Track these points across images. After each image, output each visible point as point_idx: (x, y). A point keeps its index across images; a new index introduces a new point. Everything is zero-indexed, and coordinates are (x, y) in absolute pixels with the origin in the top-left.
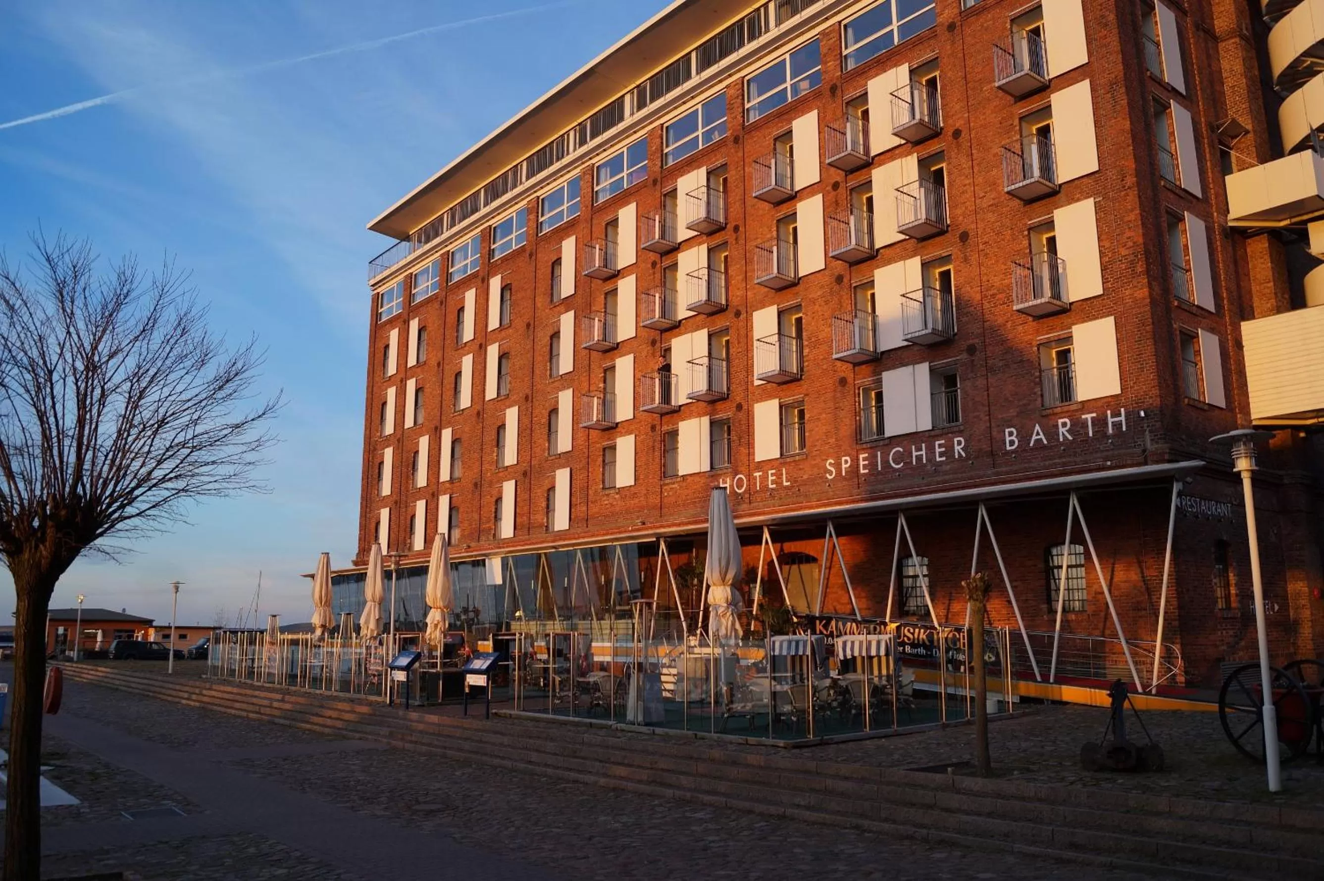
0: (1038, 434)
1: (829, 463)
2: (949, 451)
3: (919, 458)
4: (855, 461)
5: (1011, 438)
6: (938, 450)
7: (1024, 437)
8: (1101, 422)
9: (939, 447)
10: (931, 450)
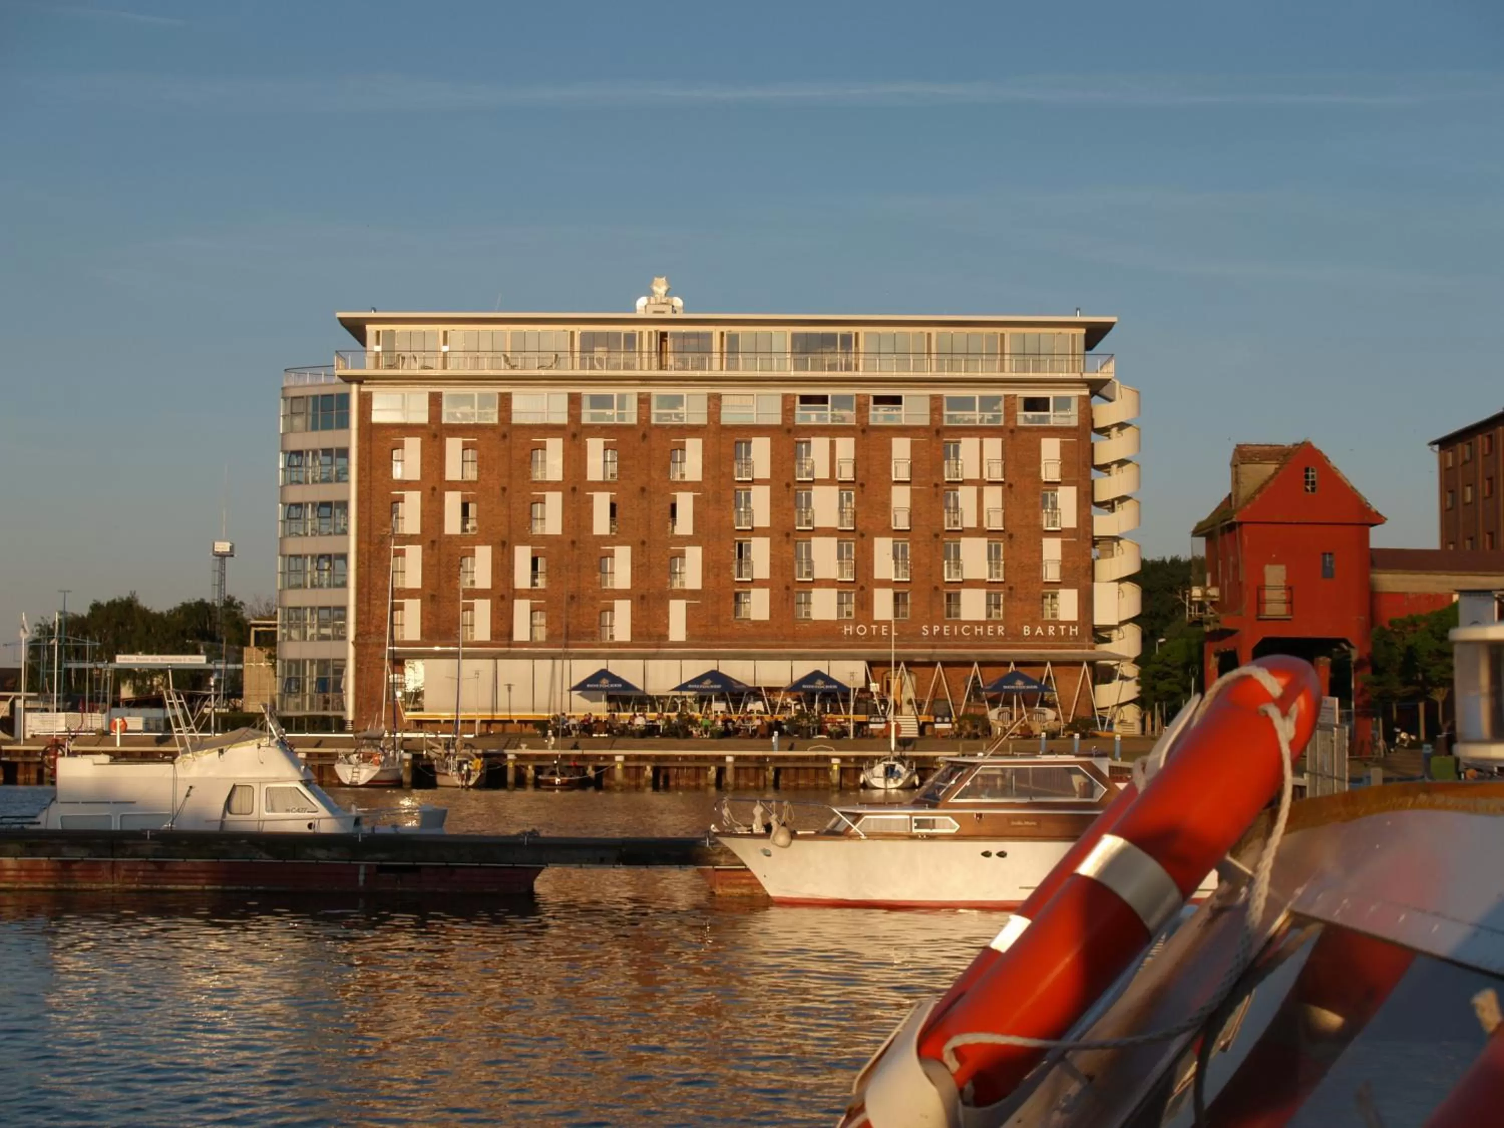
0: (1039, 630)
1: (924, 627)
2: (995, 631)
3: (979, 632)
4: (942, 629)
5: (1026, 630)
6: (989, 630)
7: (1033, 630)
8: (1067, 630)
9: (990, 628)
10: (985, 629)
